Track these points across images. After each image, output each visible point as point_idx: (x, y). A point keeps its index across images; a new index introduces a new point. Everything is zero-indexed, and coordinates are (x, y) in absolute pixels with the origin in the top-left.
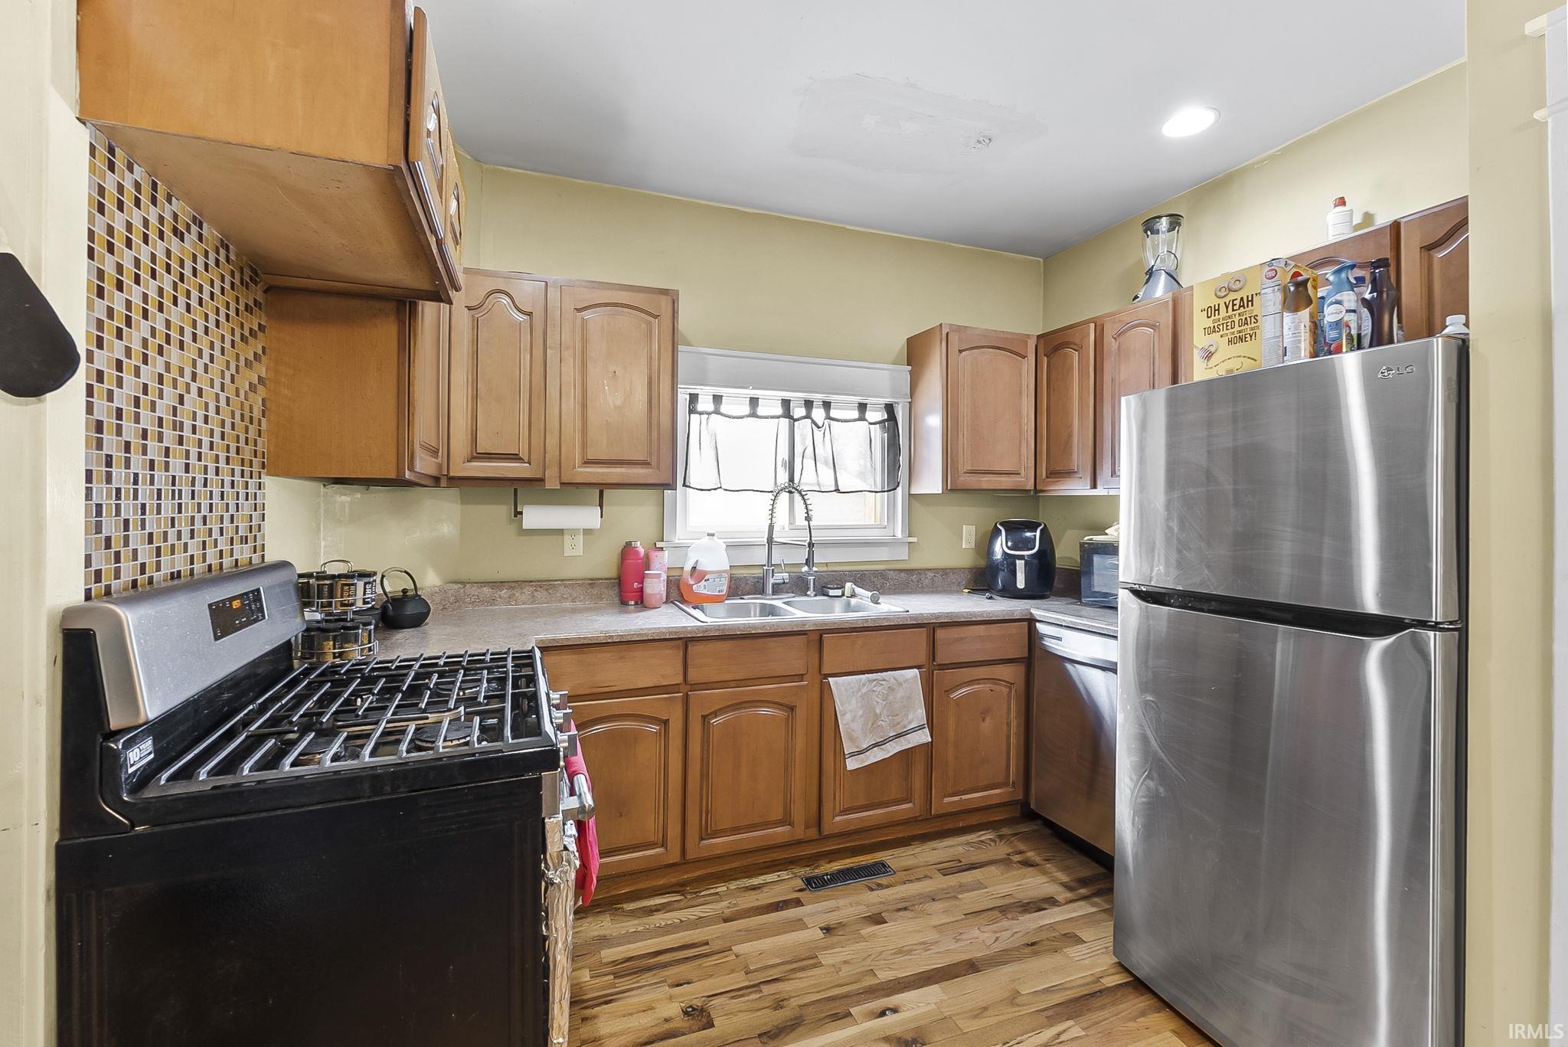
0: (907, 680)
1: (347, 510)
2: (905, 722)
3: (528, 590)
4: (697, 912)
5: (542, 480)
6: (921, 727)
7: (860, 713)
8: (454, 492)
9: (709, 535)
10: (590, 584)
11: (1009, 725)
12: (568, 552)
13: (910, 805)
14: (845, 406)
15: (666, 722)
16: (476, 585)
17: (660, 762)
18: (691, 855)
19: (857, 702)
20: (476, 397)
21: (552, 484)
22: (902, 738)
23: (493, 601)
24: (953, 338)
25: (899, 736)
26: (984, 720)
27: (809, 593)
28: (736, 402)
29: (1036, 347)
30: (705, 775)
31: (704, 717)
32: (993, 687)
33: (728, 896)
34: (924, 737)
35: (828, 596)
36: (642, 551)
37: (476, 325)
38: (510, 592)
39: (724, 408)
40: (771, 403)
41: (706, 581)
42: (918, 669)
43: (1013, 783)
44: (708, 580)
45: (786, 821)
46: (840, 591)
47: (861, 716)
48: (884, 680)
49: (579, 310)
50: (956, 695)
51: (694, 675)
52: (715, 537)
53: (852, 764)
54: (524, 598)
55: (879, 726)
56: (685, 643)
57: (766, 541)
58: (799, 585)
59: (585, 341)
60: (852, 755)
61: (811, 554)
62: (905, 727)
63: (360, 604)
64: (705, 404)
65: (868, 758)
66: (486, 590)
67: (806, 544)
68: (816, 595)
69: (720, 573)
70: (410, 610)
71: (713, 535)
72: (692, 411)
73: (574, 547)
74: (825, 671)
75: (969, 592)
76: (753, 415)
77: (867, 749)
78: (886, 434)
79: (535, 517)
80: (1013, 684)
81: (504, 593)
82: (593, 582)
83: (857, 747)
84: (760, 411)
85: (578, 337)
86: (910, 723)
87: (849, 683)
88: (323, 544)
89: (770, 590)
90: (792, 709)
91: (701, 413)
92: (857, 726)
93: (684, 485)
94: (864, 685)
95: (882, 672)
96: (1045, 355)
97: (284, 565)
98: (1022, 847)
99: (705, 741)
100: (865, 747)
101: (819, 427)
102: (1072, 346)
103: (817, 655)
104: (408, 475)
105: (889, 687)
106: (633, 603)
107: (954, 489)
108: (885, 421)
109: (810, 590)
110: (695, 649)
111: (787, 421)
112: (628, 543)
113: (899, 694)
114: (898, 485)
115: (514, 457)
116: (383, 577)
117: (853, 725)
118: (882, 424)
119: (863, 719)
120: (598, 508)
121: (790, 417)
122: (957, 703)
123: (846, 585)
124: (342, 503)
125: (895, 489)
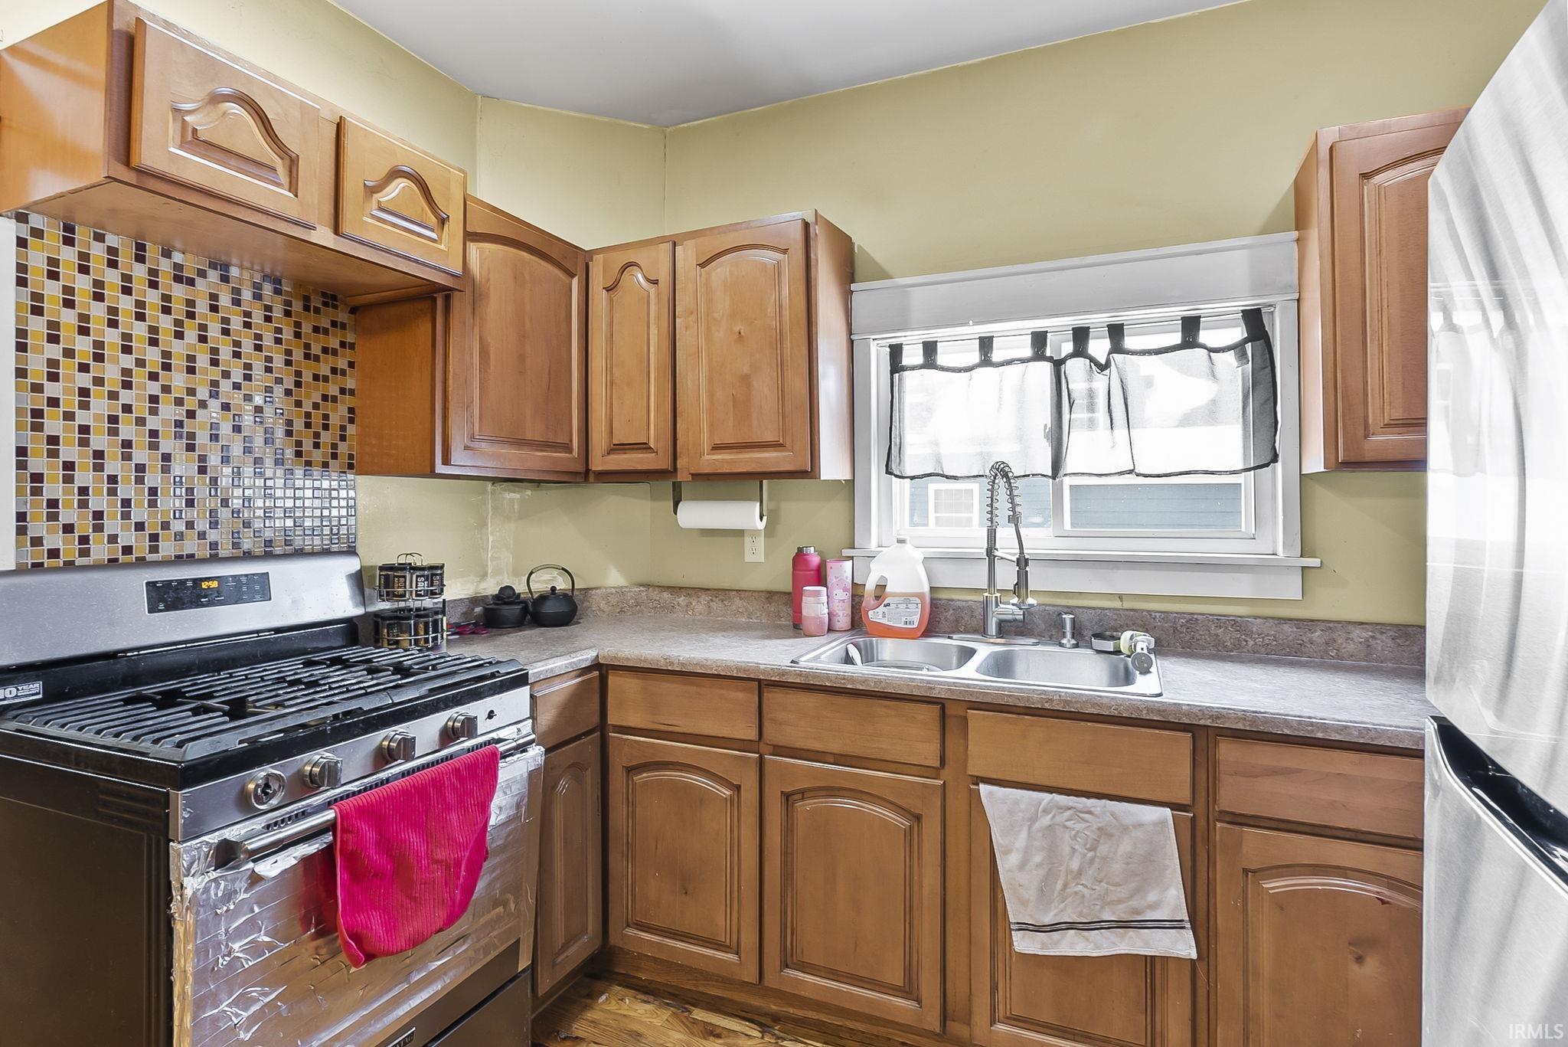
0: (1140, 825)
1: (516, 507)
2: (1139, 902)
3: (704, 598)
5: (671, 472)
6: (1175, 925)
7: (1038, 858)
8: (644, 487)
9: (899, 541)
12: (749, 558)
15: (737, 788)
16: (657, 589)
17: (731, 840)
18: (770, 980)
19: (1032, 837)
20: (612, 384)
22: (1131, 932)
23: (672, 609)
25: (1123, 925)
26: (1358, 958)
27: (1064, 641)
28: (958, 347)
30: (787, 876)
31: (787, 797)
34: (1183, 946)
36: (815, 560)
38: (687, 600)
39: (941, 358)
40: (1012, 339)
41: (885, 606)
42: (1172, 809)
44: (888, 605)
45: (907, 990)
46: (1113, 642)
47: (1039, 866)
48: (1090, 813)
49: (702, 265)
50: (1275, 885)
51: (772, 733)
52: (908, 547)
53: (1024, 944)
54: (700, 608)
55: (1076, 893)
56: (759, 686)
57: (985, 554)
59: (709, 301)
60: (1024, 927)
61: (1023, 576)
62: (1138, 913)
64: (912, 355)
65: (1057, 943)
66: (666, 595)
67: (1015, 559)
68: (1076, 646)
69: (907, 597)
72: (896, 365)
73: (755, 552)
74: (973, 770)
76: (986, 362)
77: (1054, 928)
78: (1249, 366)
81: (682, 600)
83: (1033, 916)
84: (997, 356)
85: (703, 298)
86: (1152, 907)
87: (1017, 802)
88: (491, 539)
89: (993, 628)
90: (917, 819)
91: (907, 370)
92: (1031, 881)
93: (886, 472)
94: (1046, 811)
95: (1088, 798)
99: (788, 830)
100: (1048, 921)
101: (1101, 367)
103: (962, 742)
104: (440, 470)
105: (1100, 829)
108: (1245, 341)
109: (1064, 636)
110: (772, 697)
111: (1046, 367)
112: (800, 550)
113: (1125, 846)
114: (1275, 458)
115: (644, 447)
116: (532, 573)
117: (1023, 878)
118: (1238, 348)
119: (1042, 872)
120: (758, 504)
121: (1050, 359)
122: (1281, 902)
123: (1127, 634)
124: (512, 500)
125: (1267, 465)
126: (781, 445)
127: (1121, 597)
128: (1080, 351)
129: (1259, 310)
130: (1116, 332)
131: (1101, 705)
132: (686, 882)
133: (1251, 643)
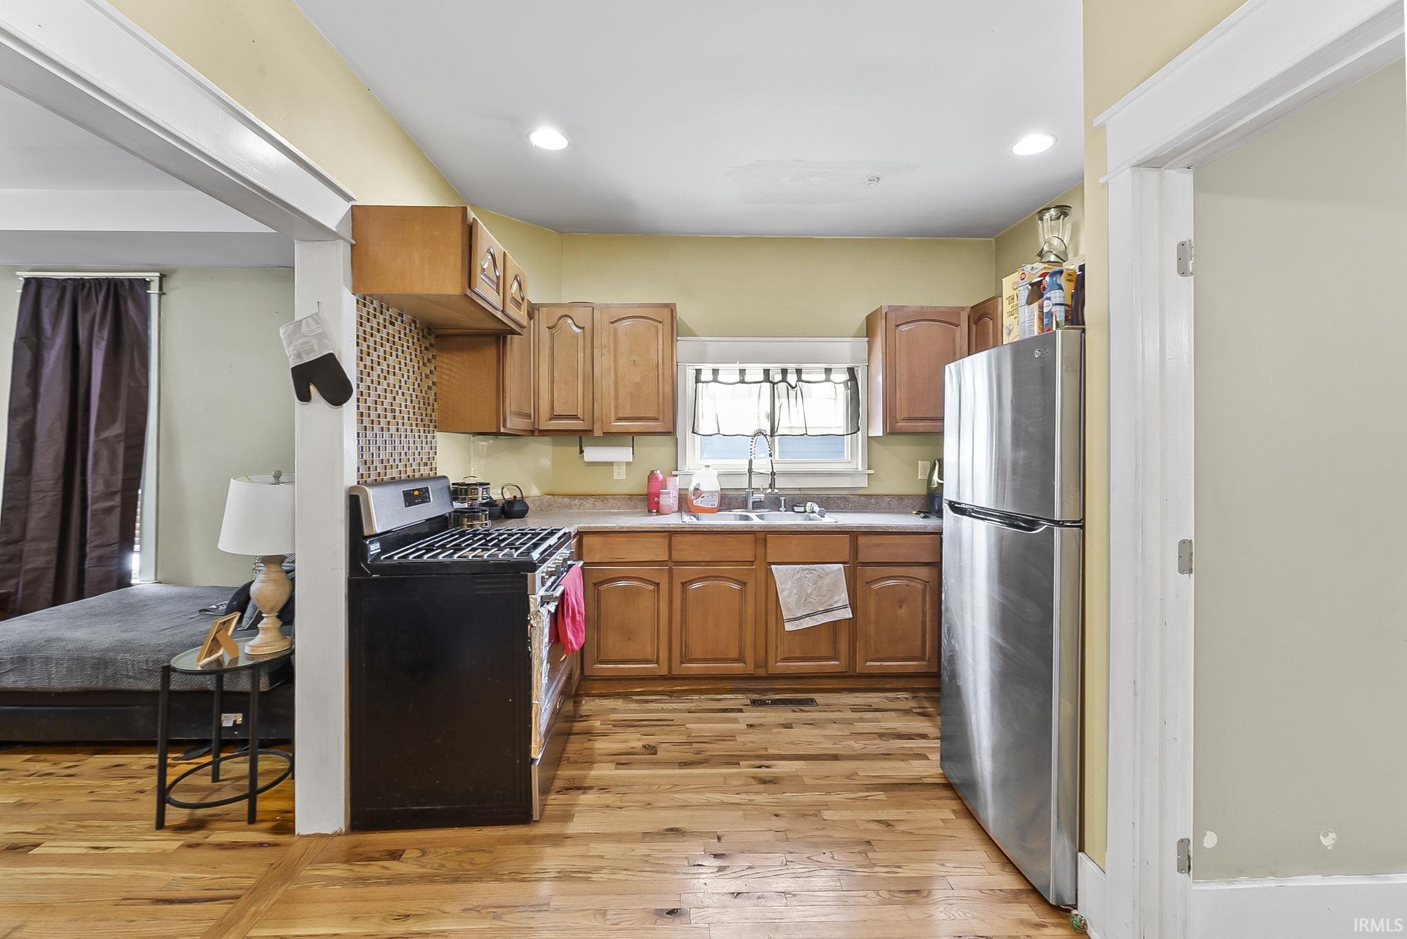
0: (833, 571)
1: (485, 450)
2: (832, 601)
3: (591, 500)
4: (674, 706)
5: (591, 431)
6: (845, 607)
7: (795, 591)
8: (548, 439)
9: (706, 466)
10: (629, 498)
11: (924, 613)
12: (616, 477)
13: (838, 662)
14: (811, 371)
15: (658, 584)
16: (559, 496)
17: (654, 609)
18: (675, 672)
19: (792, 583)
20: (553, 382)
21: (598, 433)
22: (829, 614)
23: (570, 507)
24: (892, 316)
25: (826, 611)
26: (901, 607)
27: (781, 509)
28: (729, 373)
29: (969, 316)
30: (684, 621)
31: (683, 584)
32: (908, 583)
33: (698, 701)
34: (847, 614)
35: (794, 511)
36: (661, 477)
37: (552, 337)
38: (580, 501)
39: (721, 378)
40: (755, 373)
41: (702, 497)
42: (843, 564)
43: (929, 658)
44: (705, 497)
45: (740, 659)
46: (803, 508)
47: (795, 594)
48: (814, 570)
49: (612, 323)
50: (876, 586)
51: (676, 556)
52: (710, 468)
53: (789, 627)
54: (588, 506)
55: (810, 602)
56: (670, 534)
57: (748, 471)
58: (774, 503)
59: (616, 342)
60: (789, 620)
61: (773, 480)
62: (831, 606)
63: (480, 499)
64: (706, 375)
65: (801, 624)
66: (566, 500)
67: (770, 473)
68: (786, 511)
69: (712, 493)
70: (517, 508)
71: (709, 466)
72: (697, 381)
73: (620, 474)
74: (769, 560)
75: (916, 514)
76: (743, 382)
77: (801, 618)
78: (849, 391)
79: (593, 454)
80: (927, 582)
81: (577, 501)
82: (631, 497)
83: (793, 615)
84: (747, 379)
85: (612, 340)
86: (836, 603)
87: (787, 570)
88: (473, 469)
89: (750, 506)
90: (744, 584)
91: (703, 382)
92: (792, 601)
93: (693, 432)
94: (798, 572)
95: (812, 564)
96: (974, 323)
97: (445, 477)
98: (926, 704)
99: (684, 599)
100: (799, 615)
101: (793, 388)
102: (989, 316)
103: (764, 549)
104: (502, 430)
105: (818, 575)
106: (655, 511)
107: (892, 431)
108: (848, 380)
109: (781, 507)
110: (677, 539)
111: (768, 384)
112: (652, 472)
113: (827, 580)
114: (859, 430)
115: (575, 417)
116: (503, 488)
117: (790, 600)
118: (846, 383)
119: (797, 596)
120: (631, 448)
121: (771, 382)
122: (878, 592)
123: (809, 504)
124: (483, 446)
125: (856, 432)
126: (657, 419)
127: (800, 489)
128: (784, 380)
129: (853, 368)
130: (799, 372)
131: (819, 528)
132: (628, 634)
133: (850, 505)
